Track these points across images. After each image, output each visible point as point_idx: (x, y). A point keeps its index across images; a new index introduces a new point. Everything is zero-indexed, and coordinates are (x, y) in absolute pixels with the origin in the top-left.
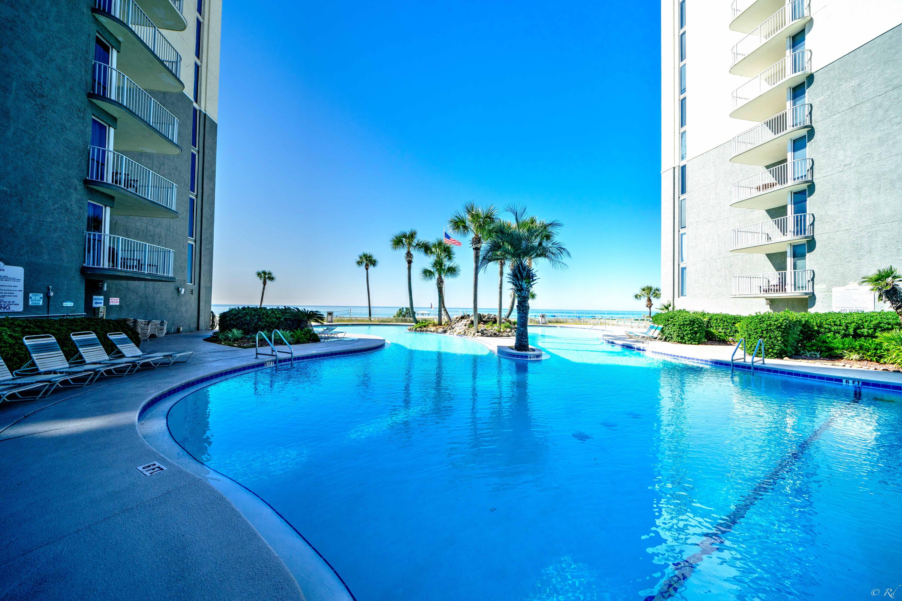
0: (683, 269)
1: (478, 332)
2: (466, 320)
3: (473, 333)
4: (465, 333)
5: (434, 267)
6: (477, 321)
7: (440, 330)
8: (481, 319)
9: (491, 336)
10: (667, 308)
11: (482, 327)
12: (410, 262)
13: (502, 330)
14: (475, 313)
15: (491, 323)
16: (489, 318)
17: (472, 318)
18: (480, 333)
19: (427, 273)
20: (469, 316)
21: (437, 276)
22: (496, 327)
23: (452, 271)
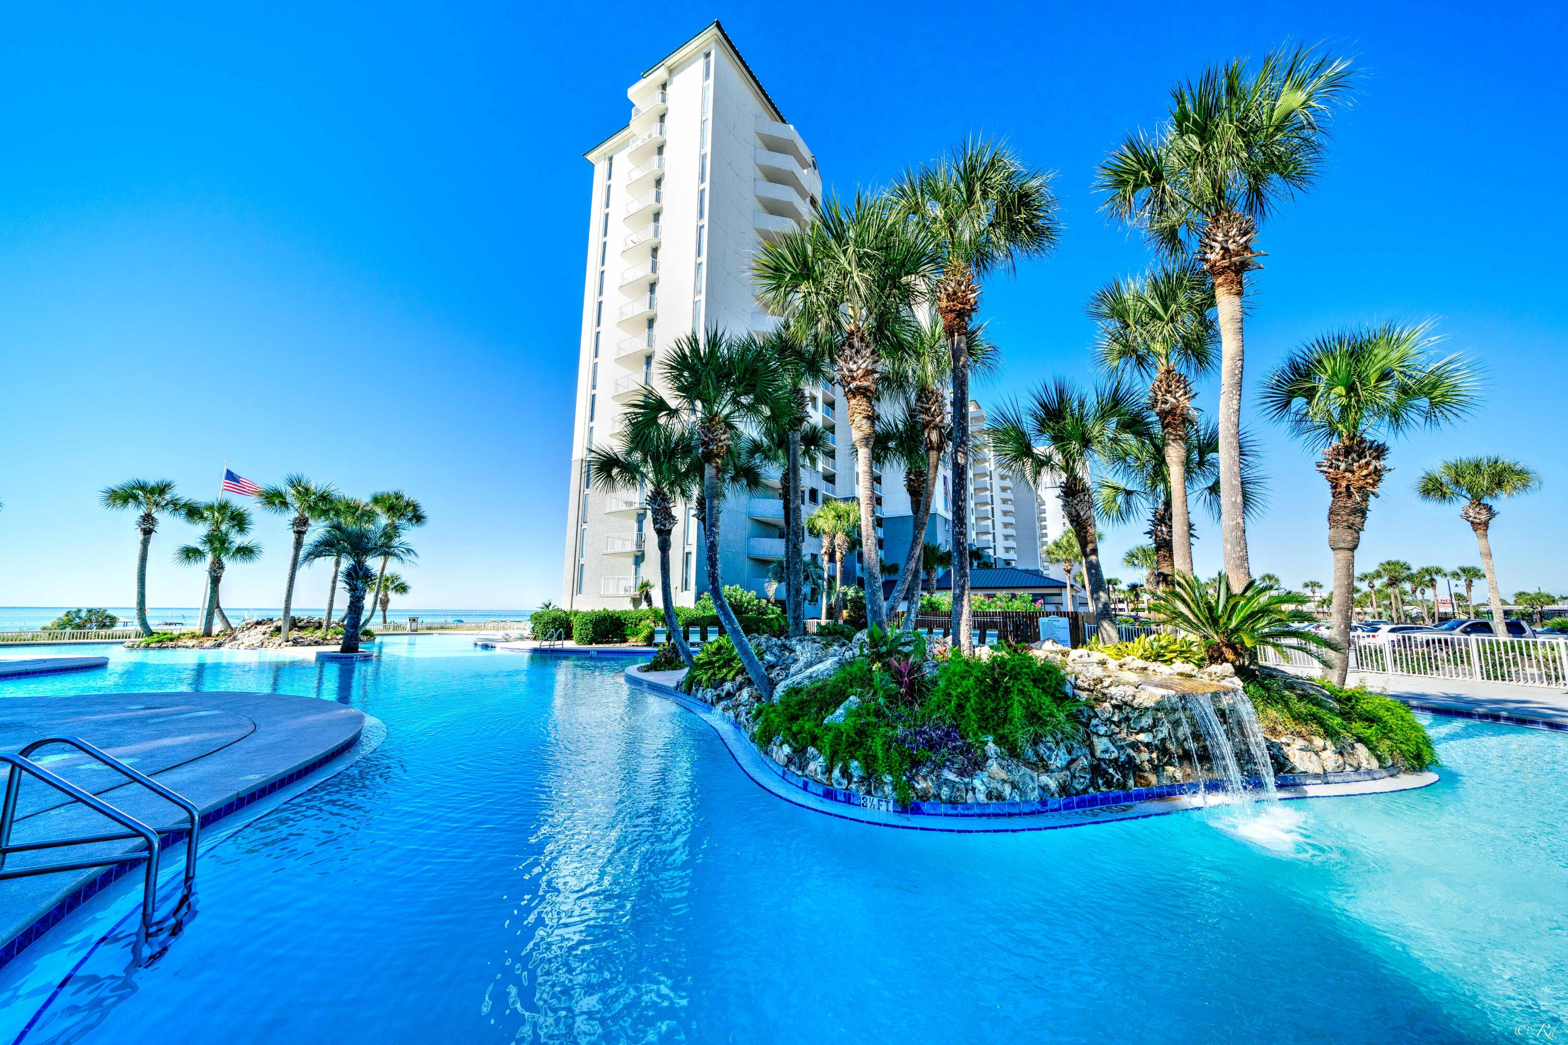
0: (582, 565)
1: (287, 641)
2: (266, 626)
3: (278, 643)
4: (263, 644)
5: (205, 543)
6: (288, 627)
7: (209, 643)
8: (295, 624)
9: (309, 645)
10: (547, 607)
11: (295, 634)
12: (147, 532)
13: (329, 637)
14: (285, 616)
15: (311, 629)
16: (308, 622)
17: (280, 623)
18: (291, 643)
19: (190, 554)
20: (271, 620)
21: (209, 558)
22: (319, 634)
23: (246, 552)
